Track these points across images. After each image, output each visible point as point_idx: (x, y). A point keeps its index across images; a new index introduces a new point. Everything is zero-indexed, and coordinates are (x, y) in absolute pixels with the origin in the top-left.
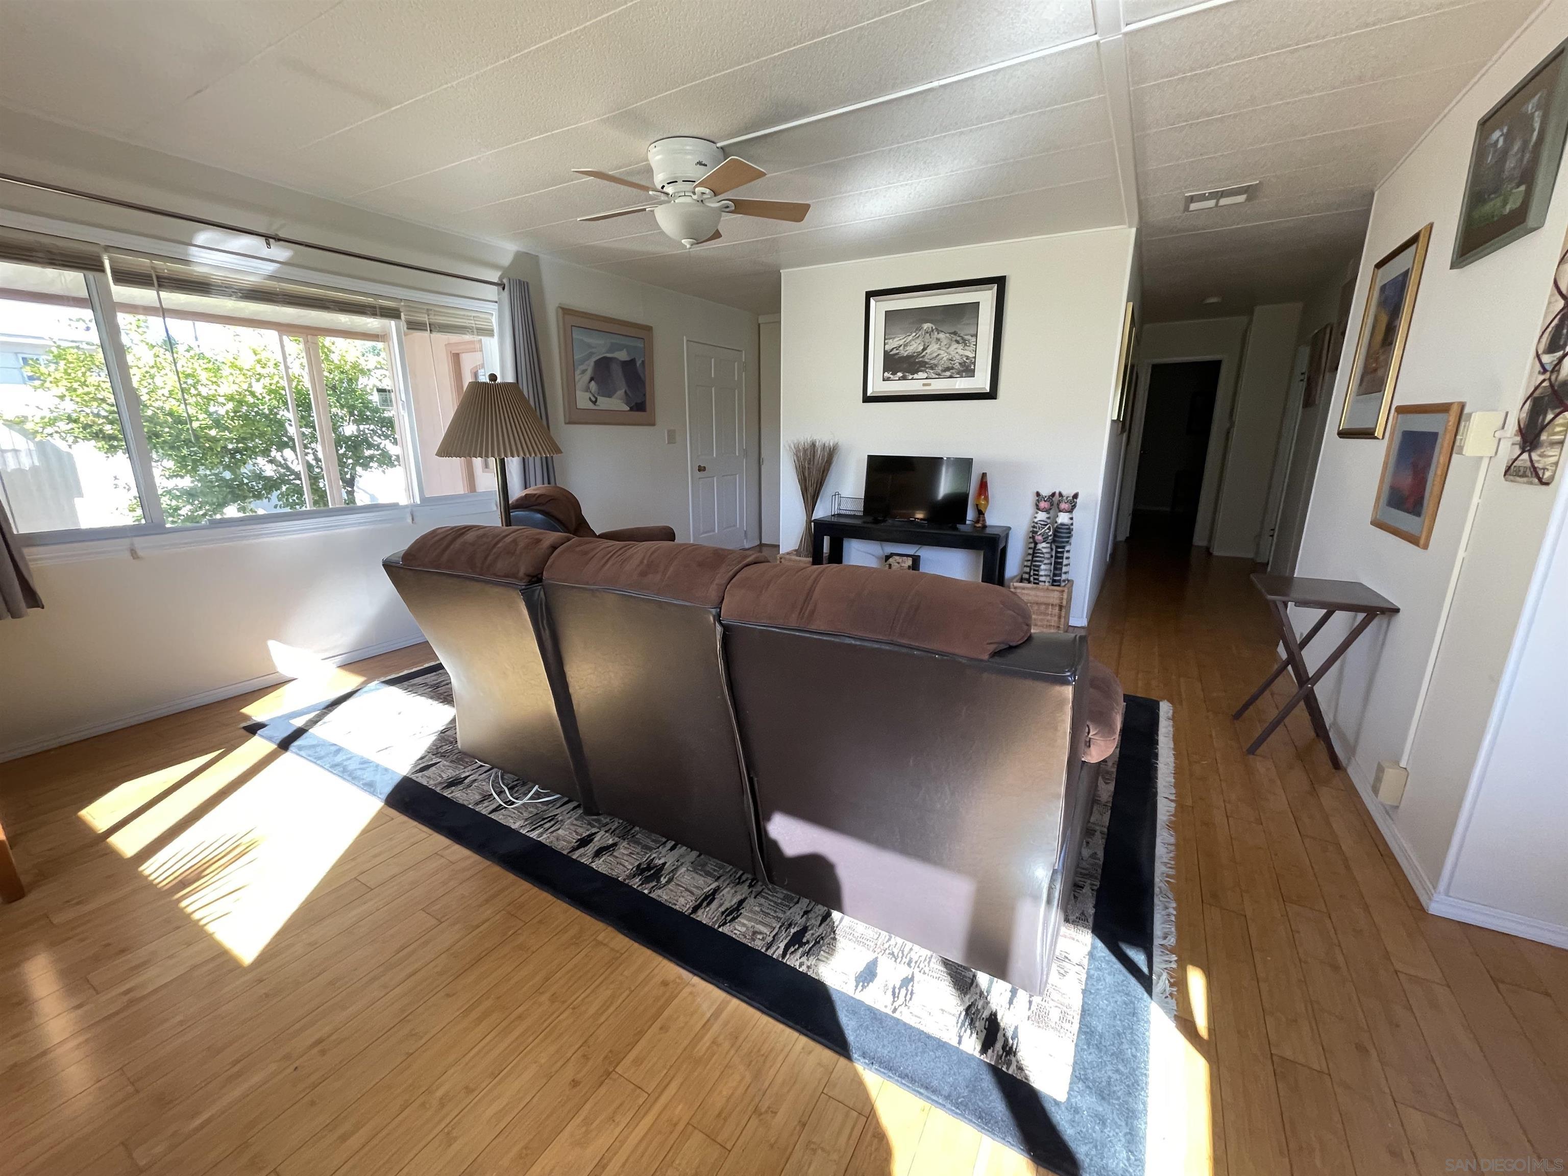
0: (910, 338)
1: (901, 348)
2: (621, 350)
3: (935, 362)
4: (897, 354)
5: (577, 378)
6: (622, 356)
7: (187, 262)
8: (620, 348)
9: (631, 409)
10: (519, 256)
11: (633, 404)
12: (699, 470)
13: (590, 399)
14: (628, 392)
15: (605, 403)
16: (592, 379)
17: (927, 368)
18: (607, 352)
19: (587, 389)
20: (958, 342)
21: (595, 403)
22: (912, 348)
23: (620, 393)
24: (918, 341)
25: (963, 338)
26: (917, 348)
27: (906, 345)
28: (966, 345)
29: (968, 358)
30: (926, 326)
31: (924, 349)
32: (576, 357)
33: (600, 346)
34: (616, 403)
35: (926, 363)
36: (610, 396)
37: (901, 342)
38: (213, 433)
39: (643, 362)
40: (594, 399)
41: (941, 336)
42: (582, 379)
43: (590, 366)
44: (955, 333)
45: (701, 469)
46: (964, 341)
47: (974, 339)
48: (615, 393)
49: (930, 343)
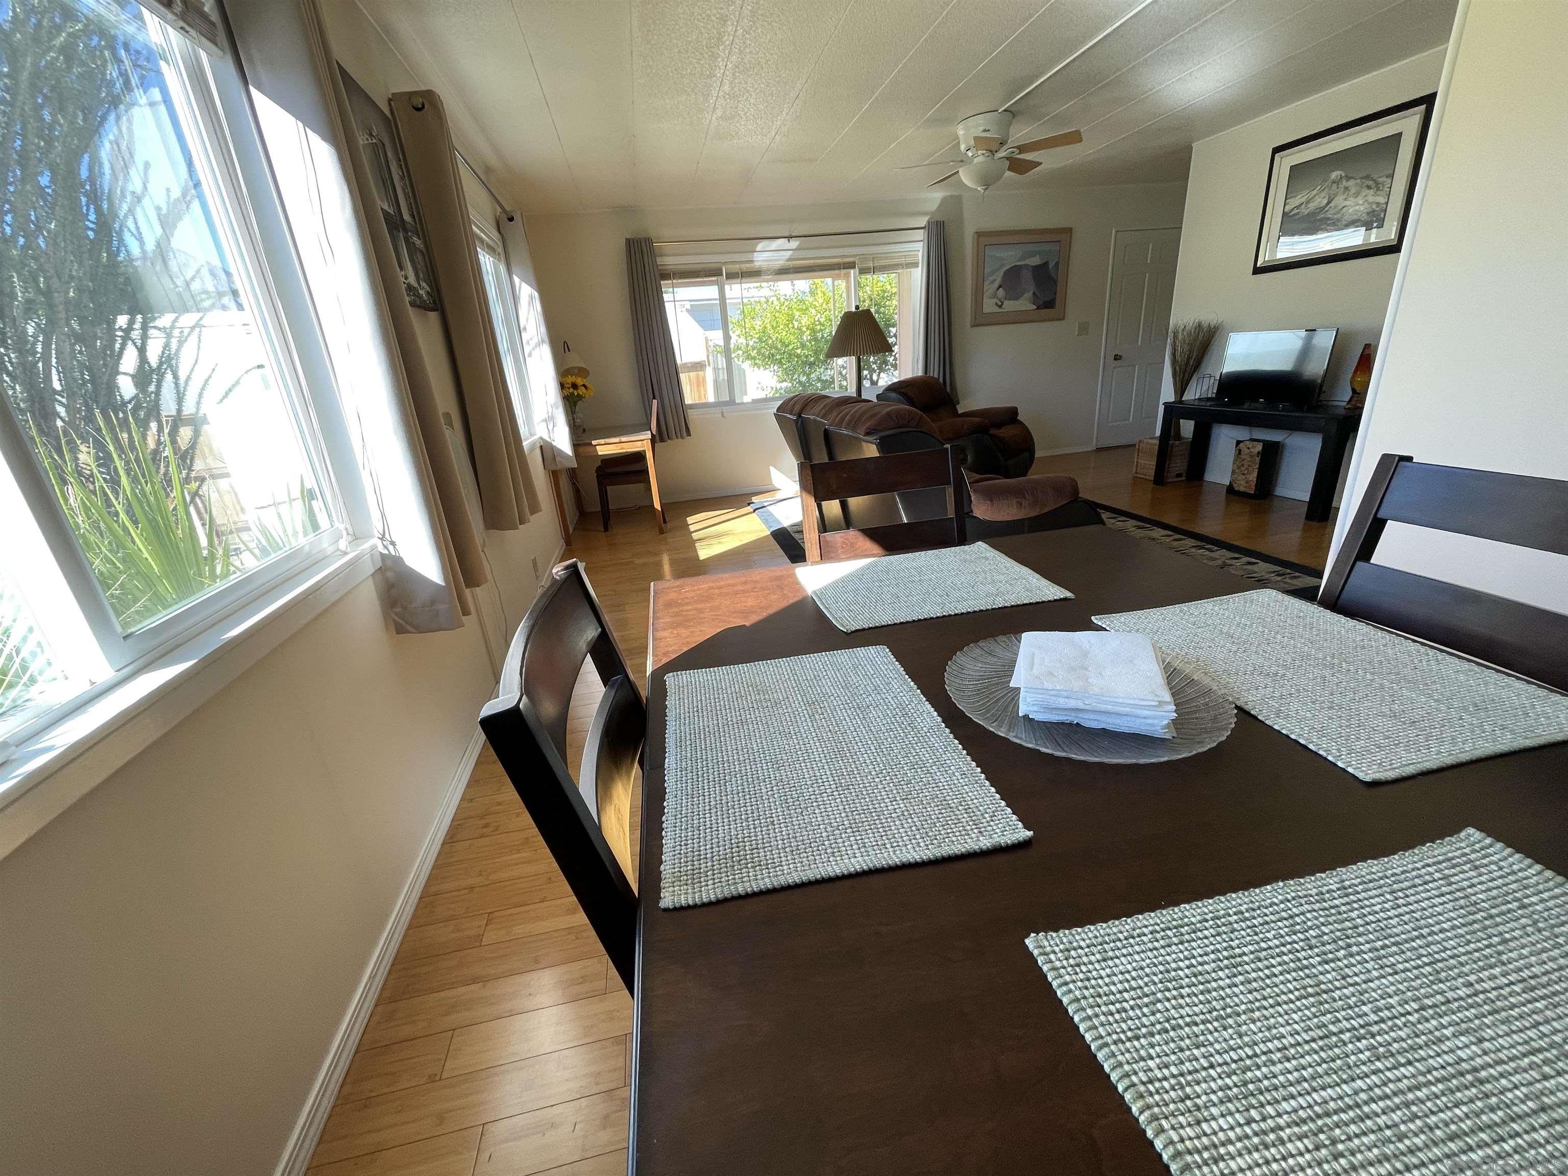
0: (1315, 192)
1: (1303, 206)
2: (1035, 256)
3: (1339, 216)
4: (1298, 214)
5: (986, 288)
6: (1035, 261)
7: (752, 261)
8: (1032, 254)
9: (1038, 308)
10: (944, 200)
11: (1041, 303)
12: (1115, 359)
13: (996, 304)
14: (1038, 294)
15: (1010, 306)
16: (1000, 287)
17: (1329, 225)
18: (1019, 261)
19: (995, 296)
20: (1369, 187)
21: (1000, 307)
22: (1314, 204)
23: (1028, 295)
24: (1323, 195)
25: (1375, 181)
26: (1320, 203)
27: (1308, 202)
28: (1378, 189)
29: (1378, 204)
30: (1334, 175)
31: (1328, 203)
32: (986, 272)
33: (1011, 257)
34: (1024, 304)
35: (1329, 219)
36: (1017, 299)
37: (1303, 200)
38: (799, 351)
39: (1057, 263)
40: (1000, 304)
41: (1351, 183)
42: (989, 288)
43: (998, 278)
44: (1367, 177)
45: (1117, 358)
46: (1377, 183)
47: (1389, 181)
48: (1023, 294)
49: (1336, 195)
